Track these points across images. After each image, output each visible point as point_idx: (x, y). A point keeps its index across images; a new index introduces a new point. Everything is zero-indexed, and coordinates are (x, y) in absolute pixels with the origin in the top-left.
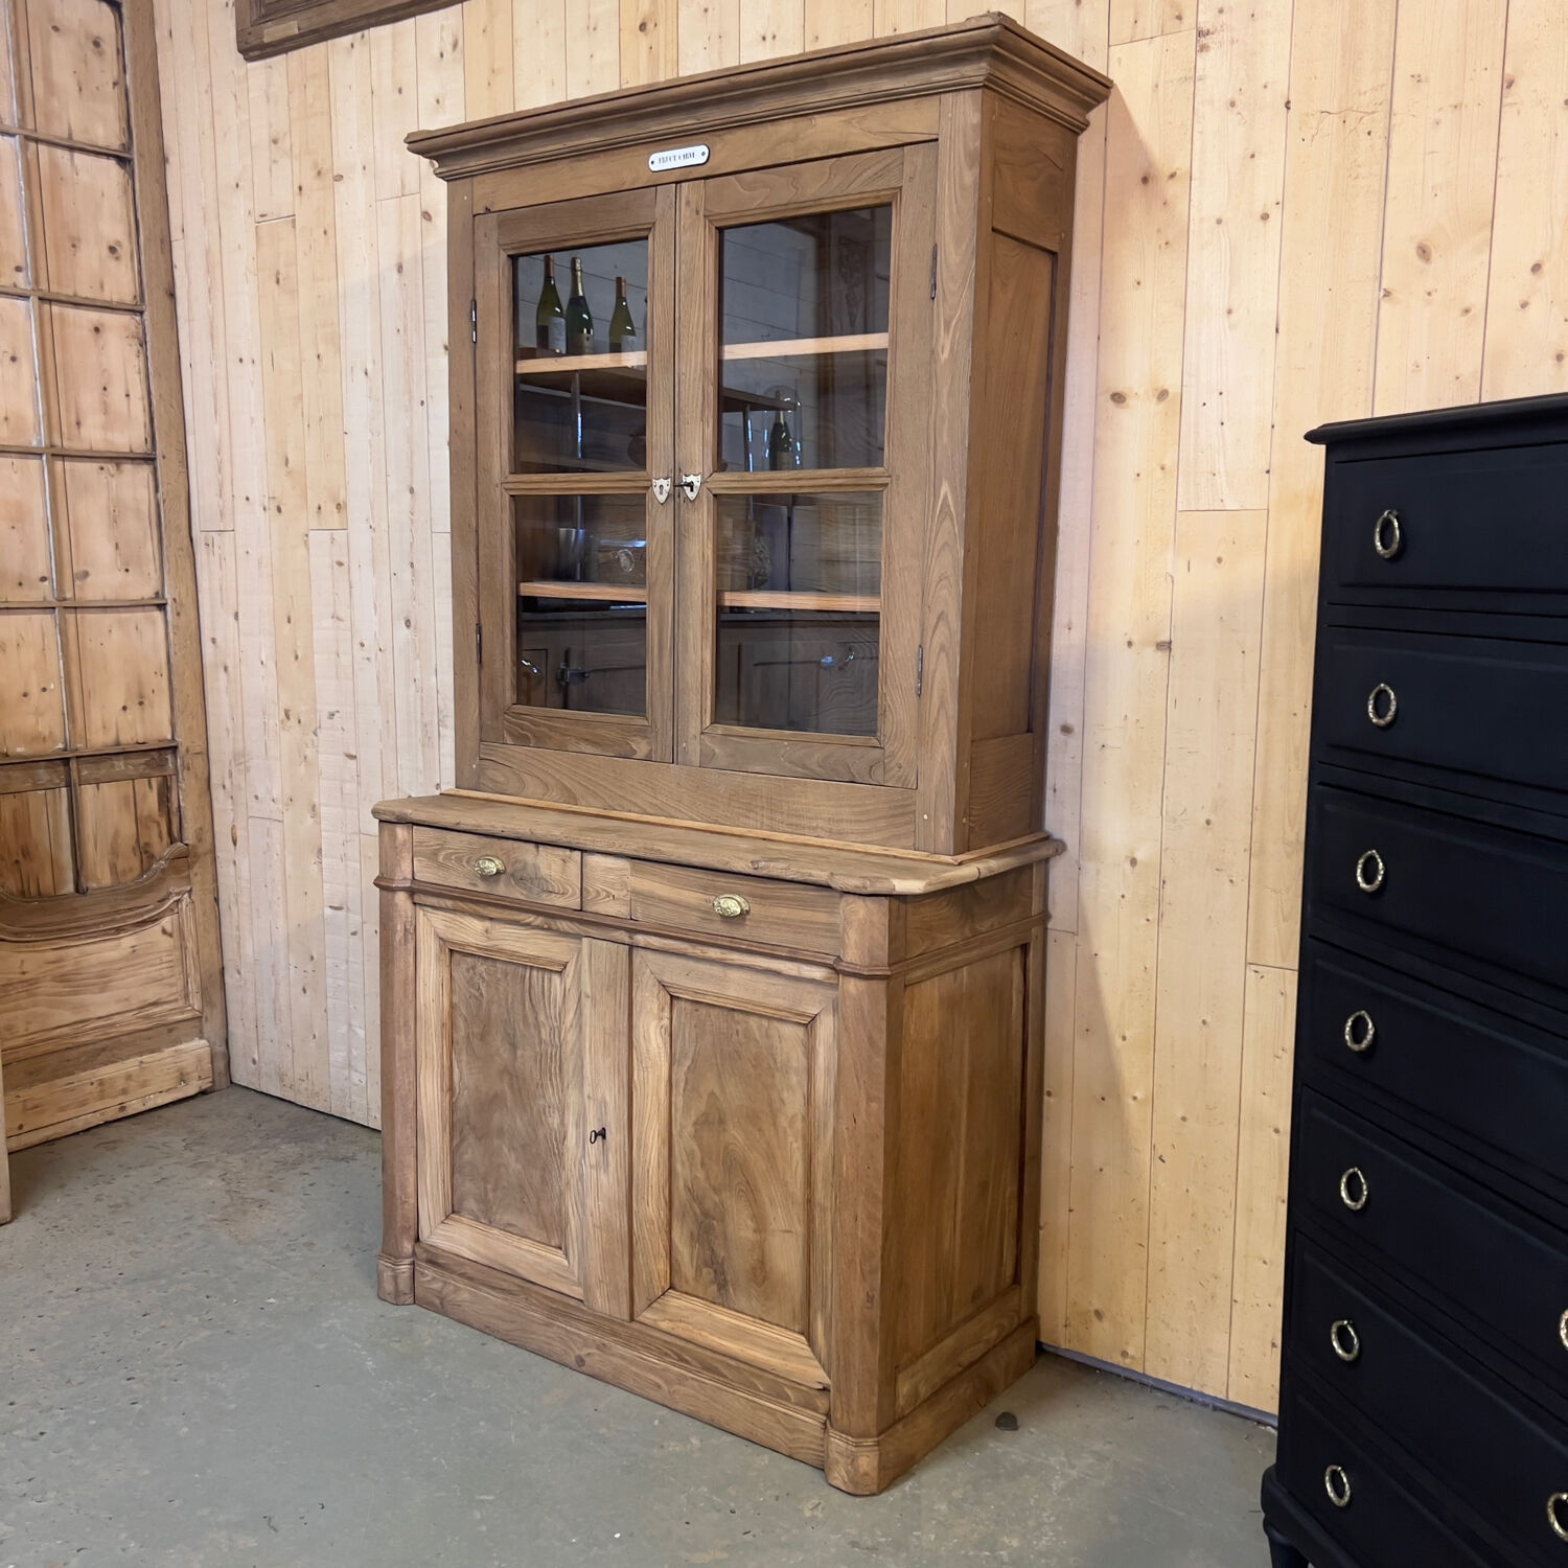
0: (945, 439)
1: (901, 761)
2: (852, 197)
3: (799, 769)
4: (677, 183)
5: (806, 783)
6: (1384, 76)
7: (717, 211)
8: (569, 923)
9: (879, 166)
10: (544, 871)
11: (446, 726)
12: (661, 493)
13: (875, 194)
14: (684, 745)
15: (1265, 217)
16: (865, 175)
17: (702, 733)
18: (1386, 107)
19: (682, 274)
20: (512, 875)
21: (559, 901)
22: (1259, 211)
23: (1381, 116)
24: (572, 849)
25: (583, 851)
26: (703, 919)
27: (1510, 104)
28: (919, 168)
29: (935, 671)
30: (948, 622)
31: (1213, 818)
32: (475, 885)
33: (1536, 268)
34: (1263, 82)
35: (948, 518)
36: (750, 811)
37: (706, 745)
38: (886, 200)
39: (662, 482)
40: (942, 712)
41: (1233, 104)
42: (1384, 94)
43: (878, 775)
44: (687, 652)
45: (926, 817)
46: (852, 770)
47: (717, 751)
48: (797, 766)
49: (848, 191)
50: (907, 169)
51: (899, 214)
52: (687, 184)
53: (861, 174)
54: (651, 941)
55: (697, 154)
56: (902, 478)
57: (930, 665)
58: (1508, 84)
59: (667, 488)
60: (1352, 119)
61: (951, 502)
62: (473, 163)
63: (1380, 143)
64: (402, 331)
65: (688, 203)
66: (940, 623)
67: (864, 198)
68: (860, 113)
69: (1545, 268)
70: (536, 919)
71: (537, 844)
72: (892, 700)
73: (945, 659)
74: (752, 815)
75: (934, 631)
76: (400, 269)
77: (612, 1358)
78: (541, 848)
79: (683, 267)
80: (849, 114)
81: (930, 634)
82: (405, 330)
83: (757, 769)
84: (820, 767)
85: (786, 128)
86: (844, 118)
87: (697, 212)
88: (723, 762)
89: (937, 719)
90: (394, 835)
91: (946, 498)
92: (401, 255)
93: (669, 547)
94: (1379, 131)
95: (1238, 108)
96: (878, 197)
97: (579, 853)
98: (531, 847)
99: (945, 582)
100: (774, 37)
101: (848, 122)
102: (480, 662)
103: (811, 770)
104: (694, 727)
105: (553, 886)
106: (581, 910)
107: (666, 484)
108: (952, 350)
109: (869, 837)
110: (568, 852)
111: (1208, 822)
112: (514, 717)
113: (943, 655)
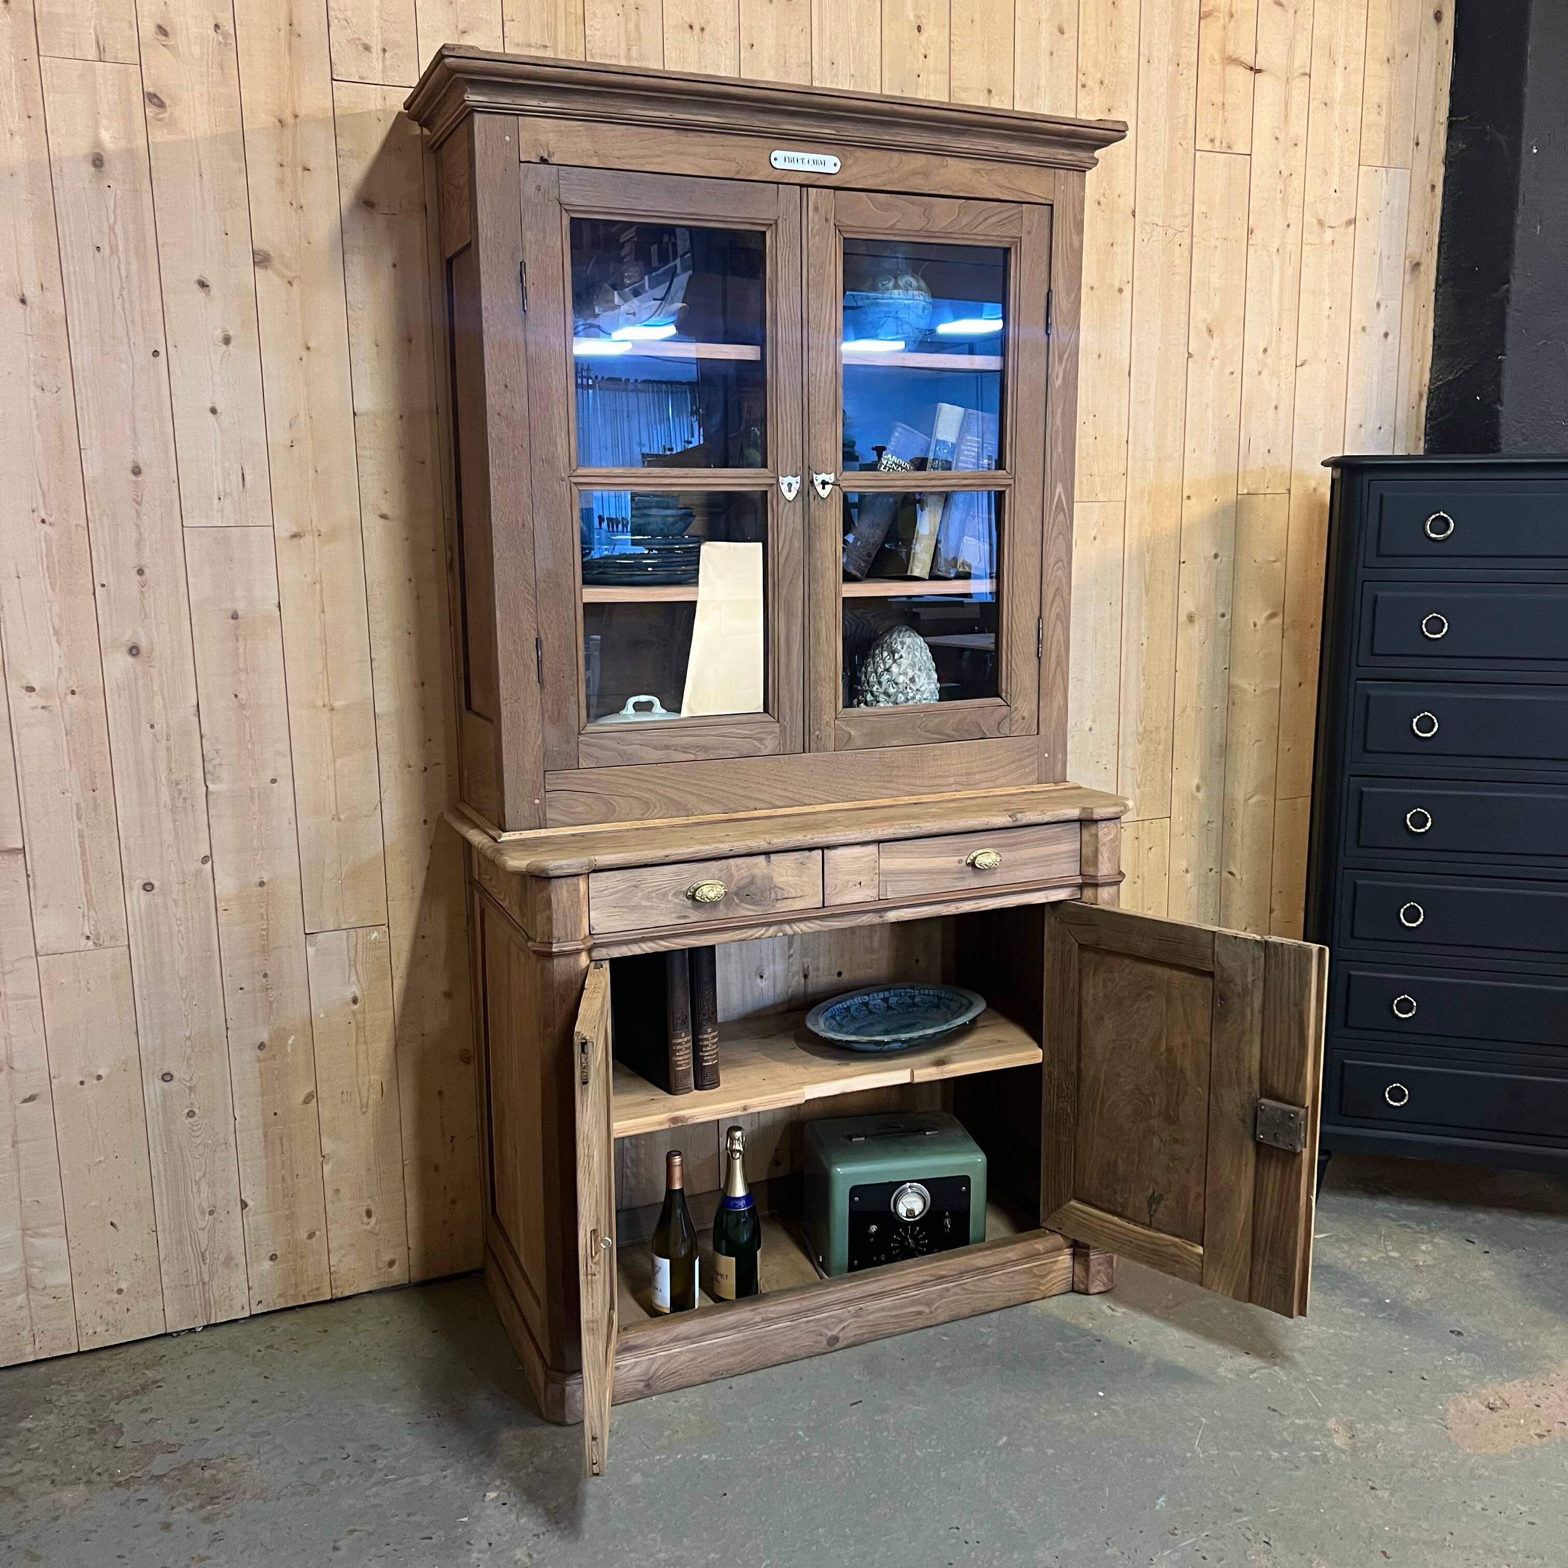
0: (1060, 450)
1: (1025, 714)
2: (979, 237)
3: (935, 736)
4: (802, 186)
5: (943, 747)
6: (1188, 209)
7: (848, 222)
8: (809, 924)
9: (1003, 216)
10: (778, 880)
11: (217, 779)
12: (790, 491)
13: (999, 239)
14: (817, 733)
15: (1121, 290)
16: (990, 221)
17: (836, 718)
18: (1189, 229)
19: (810, 277)
20: (737, 894)
21: (798, 905)
22: (1117, 286)
23: (1187, 235)
24: (811, 849)
25: (822, 849)
26: (955, 879)
27: (1253, 245)
28: (1035, 224)
29: (1052, 637)
30: (1062, 597)
31: (1093, 727)
32: (685, 917)
33: (1265, 350)
34: (1118, 193)
35: (1062, 515)
36: (891, 781)
37: (842, 730)
38: (1007, 246)
39: (790, 479)
40: (1059, 670)
41: (1099, 203)
42: (1188, 220)
43: (1005, 730)
44: (819, 644)
45: (1046, 755)
46: (983, 729)
47: (853, 733)
48: (932, 733)
49: (974, 231)
50: (1026, 222)
51: (1019, 260)
52: (815, 190)
53: (986, 219)
54: (903, 914)
55: (829, 163)
56: (1023, 480)
57: (1047, 633)
58: (1250, 232)
59: (796, 487)
60: (1171, 231)
61: (1064, 502)
62: (532, 103)
63: (1187, 254)
64: (106, 250)
65: (816, 209)
66: (1057, 598)
67: (988, 240)
68: (989, 166)
69: (1269, 350)
70: (767, 931)
71: (767, 854)
72: (1016, 665)
73: (1060, 627)
74: (890, 785)
75: (1052, 605)
76: (98, 162)
77: (871, 1317)
78: (773, 857)
79: (811, 270)
80: (979, 165)
81: (1048, 608)
82: (114, 250)
83: (895, 743)
84: (954, 730)
85: (920, 161)
86: (973, 167)
87: (827, 220)
88: (859, 742)
89: (1055, 675)
90: (577, 890)
91: (1060, 497)
92: (97, 143)
93: (798, 544)
94: (1186, 245)
95: (1102, 208)
96: (1001, 242)
97: (820, 852)
98: (762, 858)
99: (1060, 564)
100: (702, 29)
101: (977, 171)
102: (540, 680)
103: (947, 735)
104: (827, 716)
105: (788, 893)
106: (824, 906)
107: (796, 482)
108: (1064, 379)
109: (998, 782)
110: (806, 853)
111: (1090, 729)
112: (592, 738)
113: (1059, 622)
